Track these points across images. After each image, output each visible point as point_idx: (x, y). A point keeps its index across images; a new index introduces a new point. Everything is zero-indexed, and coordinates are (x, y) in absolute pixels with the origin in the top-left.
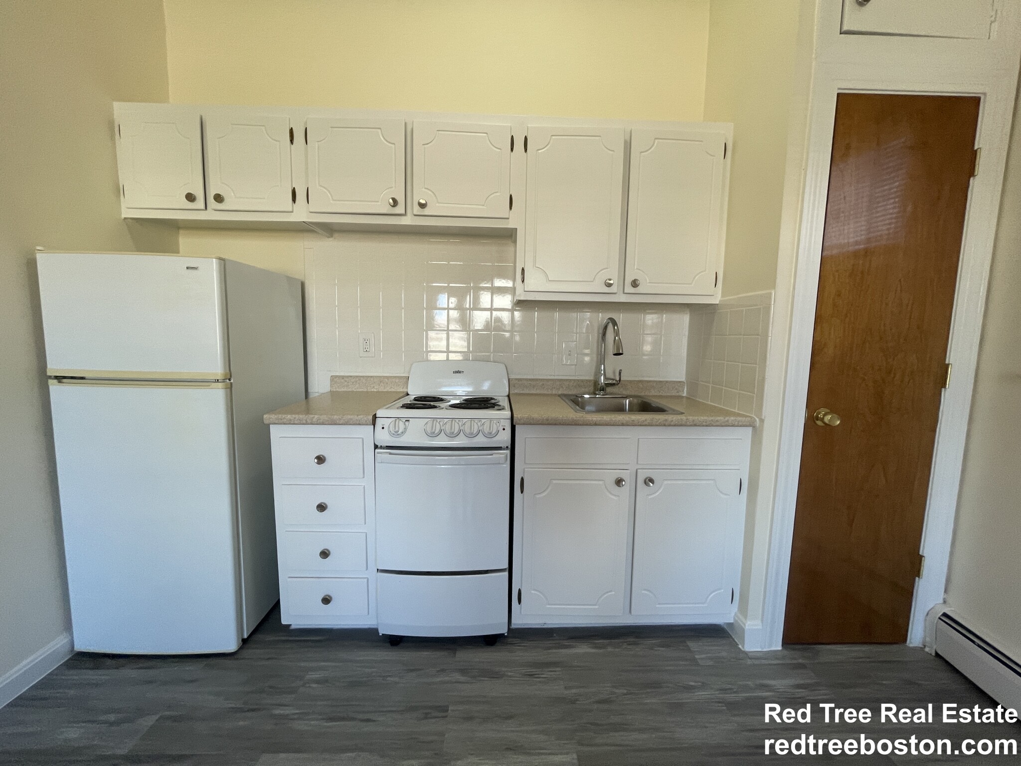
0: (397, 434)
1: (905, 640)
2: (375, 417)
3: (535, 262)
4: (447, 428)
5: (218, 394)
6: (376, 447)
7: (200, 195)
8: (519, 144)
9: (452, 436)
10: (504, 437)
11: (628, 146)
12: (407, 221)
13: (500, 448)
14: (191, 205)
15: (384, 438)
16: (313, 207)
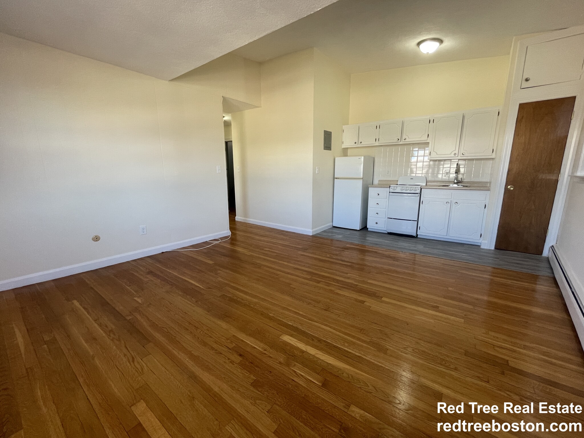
0: (394, 189)
1: (542, 254)
2: (390, 186)
3: (434, 150)
4: (405, 189)
5: (361, 181)
6: (390, 192)
7: (357, 142)
8: (431, 121)
9: (411, 190)
10: (419, 191)
11: (464, 117)
12: (401, 143)
13: (418, 194)
14: (355, 144)
15: (392, 190)
16: (380, 142)
